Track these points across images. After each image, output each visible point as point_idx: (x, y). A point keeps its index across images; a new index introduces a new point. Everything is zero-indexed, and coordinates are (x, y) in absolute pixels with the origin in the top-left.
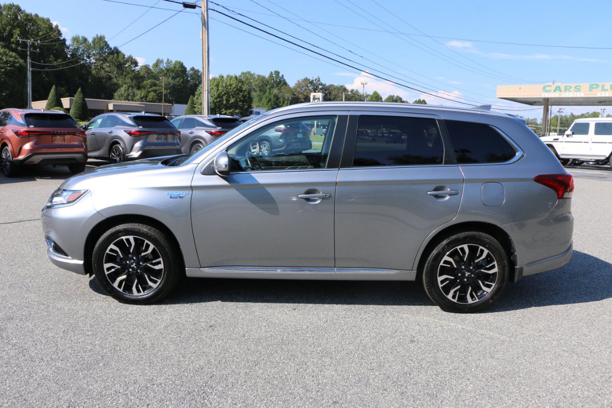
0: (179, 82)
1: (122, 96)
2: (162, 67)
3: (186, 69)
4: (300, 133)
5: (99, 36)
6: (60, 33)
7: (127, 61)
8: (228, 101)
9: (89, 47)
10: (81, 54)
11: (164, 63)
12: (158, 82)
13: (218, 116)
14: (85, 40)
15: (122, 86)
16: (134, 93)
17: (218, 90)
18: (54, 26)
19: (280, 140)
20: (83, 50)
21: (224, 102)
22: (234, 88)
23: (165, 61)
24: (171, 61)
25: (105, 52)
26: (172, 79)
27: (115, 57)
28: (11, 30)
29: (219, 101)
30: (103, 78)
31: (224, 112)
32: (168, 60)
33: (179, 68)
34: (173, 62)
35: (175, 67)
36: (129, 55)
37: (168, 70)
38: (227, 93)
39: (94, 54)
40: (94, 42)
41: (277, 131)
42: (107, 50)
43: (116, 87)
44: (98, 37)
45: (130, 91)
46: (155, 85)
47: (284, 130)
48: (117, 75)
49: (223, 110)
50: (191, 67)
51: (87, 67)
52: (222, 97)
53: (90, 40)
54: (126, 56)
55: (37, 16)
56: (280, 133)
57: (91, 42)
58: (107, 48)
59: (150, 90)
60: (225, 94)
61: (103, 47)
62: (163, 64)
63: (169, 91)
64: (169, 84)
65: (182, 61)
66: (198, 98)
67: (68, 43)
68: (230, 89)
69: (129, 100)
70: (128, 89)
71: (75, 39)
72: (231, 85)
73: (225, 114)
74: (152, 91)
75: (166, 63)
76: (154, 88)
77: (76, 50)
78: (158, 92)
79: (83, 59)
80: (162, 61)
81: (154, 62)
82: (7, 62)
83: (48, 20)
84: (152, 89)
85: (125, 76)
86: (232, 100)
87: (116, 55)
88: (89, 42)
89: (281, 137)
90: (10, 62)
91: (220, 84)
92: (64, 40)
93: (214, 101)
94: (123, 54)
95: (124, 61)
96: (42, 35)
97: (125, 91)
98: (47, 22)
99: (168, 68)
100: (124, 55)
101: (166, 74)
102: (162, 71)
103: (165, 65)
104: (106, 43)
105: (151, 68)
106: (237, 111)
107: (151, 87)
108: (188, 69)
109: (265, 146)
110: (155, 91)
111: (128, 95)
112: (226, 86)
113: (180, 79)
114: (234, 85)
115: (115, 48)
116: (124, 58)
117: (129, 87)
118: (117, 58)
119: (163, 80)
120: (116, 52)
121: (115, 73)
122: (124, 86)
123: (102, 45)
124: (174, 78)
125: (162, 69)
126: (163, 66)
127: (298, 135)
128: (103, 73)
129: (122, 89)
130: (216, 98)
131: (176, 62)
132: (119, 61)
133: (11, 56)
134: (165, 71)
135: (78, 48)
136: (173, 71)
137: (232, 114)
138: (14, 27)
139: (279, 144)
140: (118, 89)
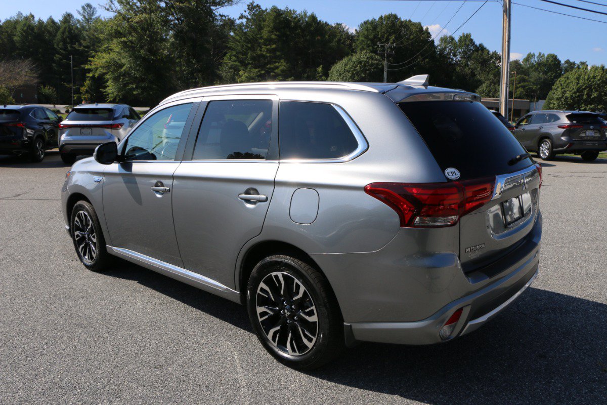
0: (551, 76)
1: (483, 93)
2: (533, 62)
3: (560, 62)
4: (590, 129)
5: (465, 34)
6: (429, 35)
7: (491, 57)
8: (589, 95)
9: (455, 46)
10: (448, 53)
11: (536, 57)
12: (527, 78)
13: (577, 112)
14: (452, 39)
15: (485, 83)
16: (496, 90)
17: (578, 83)
18: (424, 29)
19: (563, 138)
20: (450, 49)
21: (585, 97)
22: (599, 80)
23: (537, 55)
24: (544, 55)
25: (471, 50)
26: (543, 74)
27: (479, 54)
28: (388, 37)
29: (579, 96)
30: (467, 75)
31: (583, 108)
32: (540, 54)
33: (552, 61)
34: (546, 56)
35: (547, 61)
36: (494, 51)
37: (539, 64)
38: (590, 87)
39: (459, 52)
40: (460, 40)
41: (560, 127)
42: (472, 48)
43: (480, 83)
44: (464, 36)
45: (492, 87)
46: (524, 80)
47: (568, 126)
48: (480, 72)
49: (583, 105)
50: (566, 60)
51: (452, 66)
52: (582, 91)
53: (457, 38)
54: (491, 53)
55: (410, 21)
56: (562, 130)
57: (457, 41)
58: (473, 45)
59: (518, 86)
60: (587, 87)
61: (468, 45)
62: (534, 58)
63: (539, 87)
64: (540, 78)
65: (556, 54)
66: (554, 93)
67: (437, 43)
68: (594, 81)
69: (490, 97)
70: (490, 85)
71: (444, 40)
72: (594, 77)
73: (585, 110)
74: (520, 87)
75: (537, 58)
76: (522, 84)
77: (444, 49)
78: (526, 88)
79: (450, 58)
80: (533, 56)
81: (525, 56)
82: (371, 65)
83: (420, 24)
84: (520, 85)
85: (488, 72)
86: (595, 95)
87: (480, 52)
88: (456, 41)
89: (563, 135)
90: (374, 64)
91: (582, 77)
92: (433, 41)
93: (572, 96)
94: (488, 50)
95: (488, 57)
96: (413, 38)
97: (487, 87)
98: (419, 26)
99: (540, 62)
100: (489, 52)
101: (538, 68)
102: (533, 65)
103: (536, 59)
104: (471, 40)
105: (521, 63)
106: (599, 107)
107: (519, 83)
108: (563, 62)
109: (546, 145)
110: (523, 87)
111: (490, 91)
112: (588, 78)
113: (552, 74)
114: (599, 77)
115: (481, 45)
116: (489, 54)
117: (491, 83)
118: (482, 55)
119: (534, 75)
120: (482, 48)
121: (479, 69)
122: (487, 82)
123: (467, 43)
124: (545, 73)
125: (533, 64)
126: (534, 60)
127: (587, 132)
128: (468, 71)
129: (484, 85)
130: (575, 93)
131: (548, 55)
132: (483, 58)
133: (376, 60)
134: (537, 66)
135: (446, 48)
136: (545, 65)
137: (593, 110)
138: (390, 34)
139: (561, 143)
140: (480, 85)
